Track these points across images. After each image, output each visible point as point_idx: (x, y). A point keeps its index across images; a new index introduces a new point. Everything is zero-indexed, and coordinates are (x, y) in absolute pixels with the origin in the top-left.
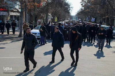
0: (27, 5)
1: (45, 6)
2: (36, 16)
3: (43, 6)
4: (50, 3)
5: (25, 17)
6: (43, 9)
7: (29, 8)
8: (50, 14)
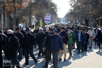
0: (6, 6)
1: (28, 7)
2: (17, 19)
3: (25, 7)
4: (33, 4)
5: (4, 20)
6: (25, 10)
7: (9, 10)
8: (34, 17)
